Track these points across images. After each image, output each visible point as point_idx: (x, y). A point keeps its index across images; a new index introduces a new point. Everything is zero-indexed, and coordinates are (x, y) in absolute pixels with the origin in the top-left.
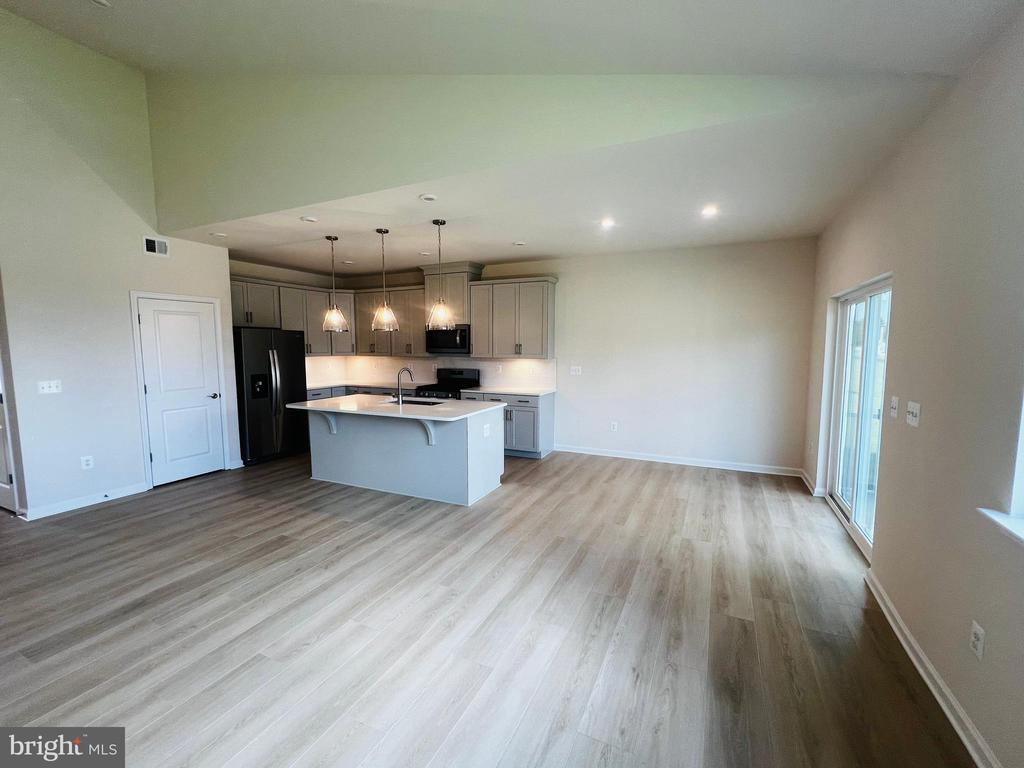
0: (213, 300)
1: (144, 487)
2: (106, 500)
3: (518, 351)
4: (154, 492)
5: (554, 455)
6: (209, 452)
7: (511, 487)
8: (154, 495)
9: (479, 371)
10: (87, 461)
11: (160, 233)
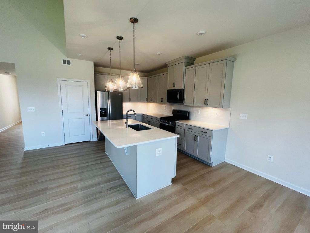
0: (87, 81)
1: (62, 143)
2: (49, 147)
3: (206, 103)
4: (65, 146)
5: (224, 165)
6: (85, 134)
7: (178, 187)
8: (65, 147)
9: (189, 112)
10: (43, 134)
11: (68, 57)
